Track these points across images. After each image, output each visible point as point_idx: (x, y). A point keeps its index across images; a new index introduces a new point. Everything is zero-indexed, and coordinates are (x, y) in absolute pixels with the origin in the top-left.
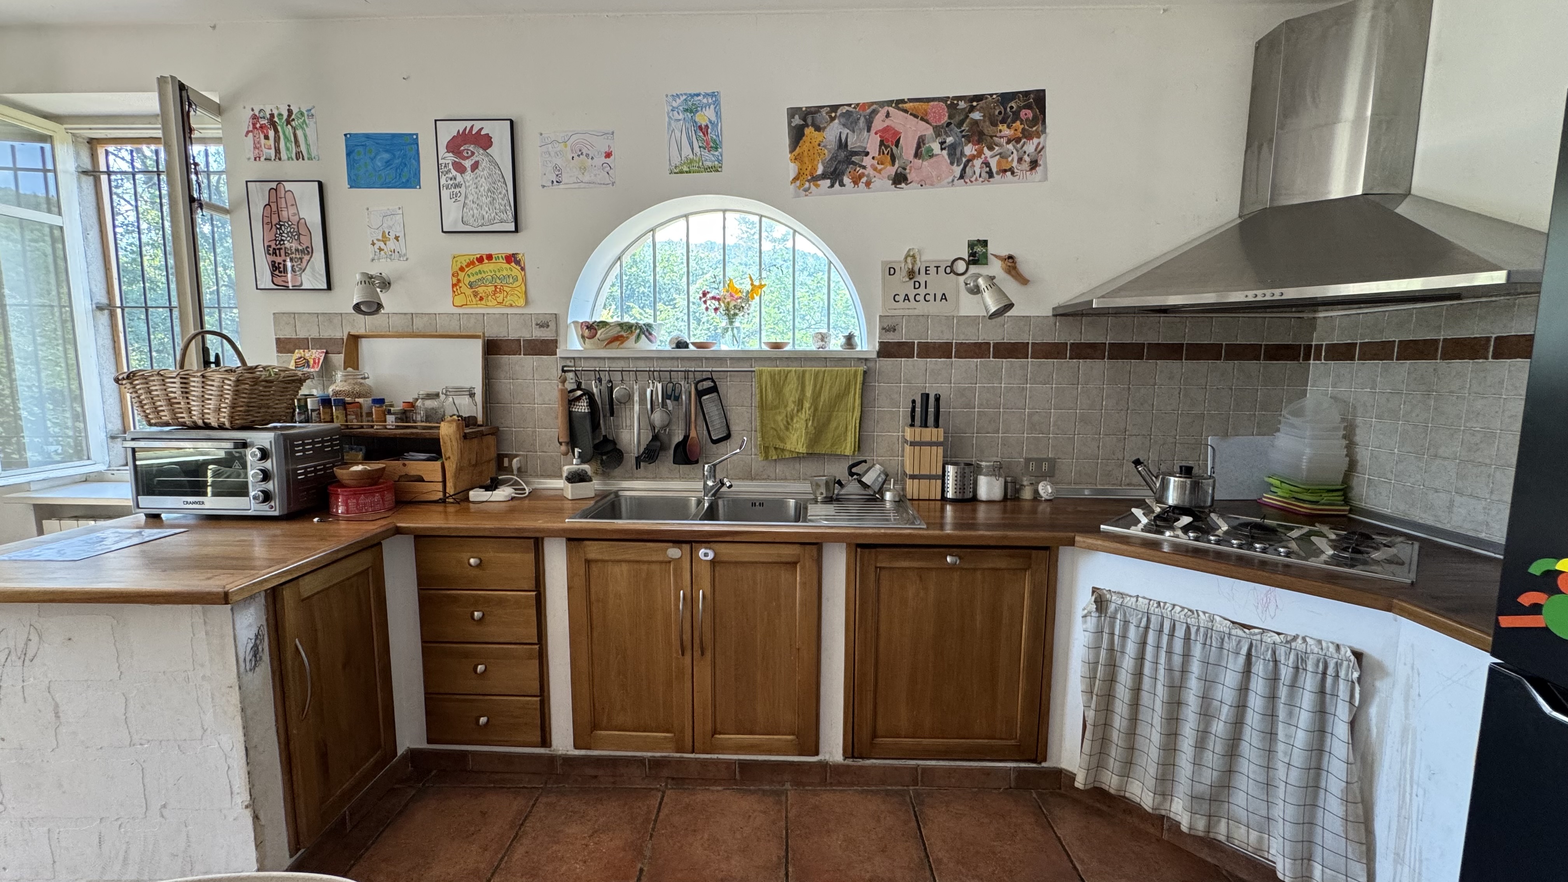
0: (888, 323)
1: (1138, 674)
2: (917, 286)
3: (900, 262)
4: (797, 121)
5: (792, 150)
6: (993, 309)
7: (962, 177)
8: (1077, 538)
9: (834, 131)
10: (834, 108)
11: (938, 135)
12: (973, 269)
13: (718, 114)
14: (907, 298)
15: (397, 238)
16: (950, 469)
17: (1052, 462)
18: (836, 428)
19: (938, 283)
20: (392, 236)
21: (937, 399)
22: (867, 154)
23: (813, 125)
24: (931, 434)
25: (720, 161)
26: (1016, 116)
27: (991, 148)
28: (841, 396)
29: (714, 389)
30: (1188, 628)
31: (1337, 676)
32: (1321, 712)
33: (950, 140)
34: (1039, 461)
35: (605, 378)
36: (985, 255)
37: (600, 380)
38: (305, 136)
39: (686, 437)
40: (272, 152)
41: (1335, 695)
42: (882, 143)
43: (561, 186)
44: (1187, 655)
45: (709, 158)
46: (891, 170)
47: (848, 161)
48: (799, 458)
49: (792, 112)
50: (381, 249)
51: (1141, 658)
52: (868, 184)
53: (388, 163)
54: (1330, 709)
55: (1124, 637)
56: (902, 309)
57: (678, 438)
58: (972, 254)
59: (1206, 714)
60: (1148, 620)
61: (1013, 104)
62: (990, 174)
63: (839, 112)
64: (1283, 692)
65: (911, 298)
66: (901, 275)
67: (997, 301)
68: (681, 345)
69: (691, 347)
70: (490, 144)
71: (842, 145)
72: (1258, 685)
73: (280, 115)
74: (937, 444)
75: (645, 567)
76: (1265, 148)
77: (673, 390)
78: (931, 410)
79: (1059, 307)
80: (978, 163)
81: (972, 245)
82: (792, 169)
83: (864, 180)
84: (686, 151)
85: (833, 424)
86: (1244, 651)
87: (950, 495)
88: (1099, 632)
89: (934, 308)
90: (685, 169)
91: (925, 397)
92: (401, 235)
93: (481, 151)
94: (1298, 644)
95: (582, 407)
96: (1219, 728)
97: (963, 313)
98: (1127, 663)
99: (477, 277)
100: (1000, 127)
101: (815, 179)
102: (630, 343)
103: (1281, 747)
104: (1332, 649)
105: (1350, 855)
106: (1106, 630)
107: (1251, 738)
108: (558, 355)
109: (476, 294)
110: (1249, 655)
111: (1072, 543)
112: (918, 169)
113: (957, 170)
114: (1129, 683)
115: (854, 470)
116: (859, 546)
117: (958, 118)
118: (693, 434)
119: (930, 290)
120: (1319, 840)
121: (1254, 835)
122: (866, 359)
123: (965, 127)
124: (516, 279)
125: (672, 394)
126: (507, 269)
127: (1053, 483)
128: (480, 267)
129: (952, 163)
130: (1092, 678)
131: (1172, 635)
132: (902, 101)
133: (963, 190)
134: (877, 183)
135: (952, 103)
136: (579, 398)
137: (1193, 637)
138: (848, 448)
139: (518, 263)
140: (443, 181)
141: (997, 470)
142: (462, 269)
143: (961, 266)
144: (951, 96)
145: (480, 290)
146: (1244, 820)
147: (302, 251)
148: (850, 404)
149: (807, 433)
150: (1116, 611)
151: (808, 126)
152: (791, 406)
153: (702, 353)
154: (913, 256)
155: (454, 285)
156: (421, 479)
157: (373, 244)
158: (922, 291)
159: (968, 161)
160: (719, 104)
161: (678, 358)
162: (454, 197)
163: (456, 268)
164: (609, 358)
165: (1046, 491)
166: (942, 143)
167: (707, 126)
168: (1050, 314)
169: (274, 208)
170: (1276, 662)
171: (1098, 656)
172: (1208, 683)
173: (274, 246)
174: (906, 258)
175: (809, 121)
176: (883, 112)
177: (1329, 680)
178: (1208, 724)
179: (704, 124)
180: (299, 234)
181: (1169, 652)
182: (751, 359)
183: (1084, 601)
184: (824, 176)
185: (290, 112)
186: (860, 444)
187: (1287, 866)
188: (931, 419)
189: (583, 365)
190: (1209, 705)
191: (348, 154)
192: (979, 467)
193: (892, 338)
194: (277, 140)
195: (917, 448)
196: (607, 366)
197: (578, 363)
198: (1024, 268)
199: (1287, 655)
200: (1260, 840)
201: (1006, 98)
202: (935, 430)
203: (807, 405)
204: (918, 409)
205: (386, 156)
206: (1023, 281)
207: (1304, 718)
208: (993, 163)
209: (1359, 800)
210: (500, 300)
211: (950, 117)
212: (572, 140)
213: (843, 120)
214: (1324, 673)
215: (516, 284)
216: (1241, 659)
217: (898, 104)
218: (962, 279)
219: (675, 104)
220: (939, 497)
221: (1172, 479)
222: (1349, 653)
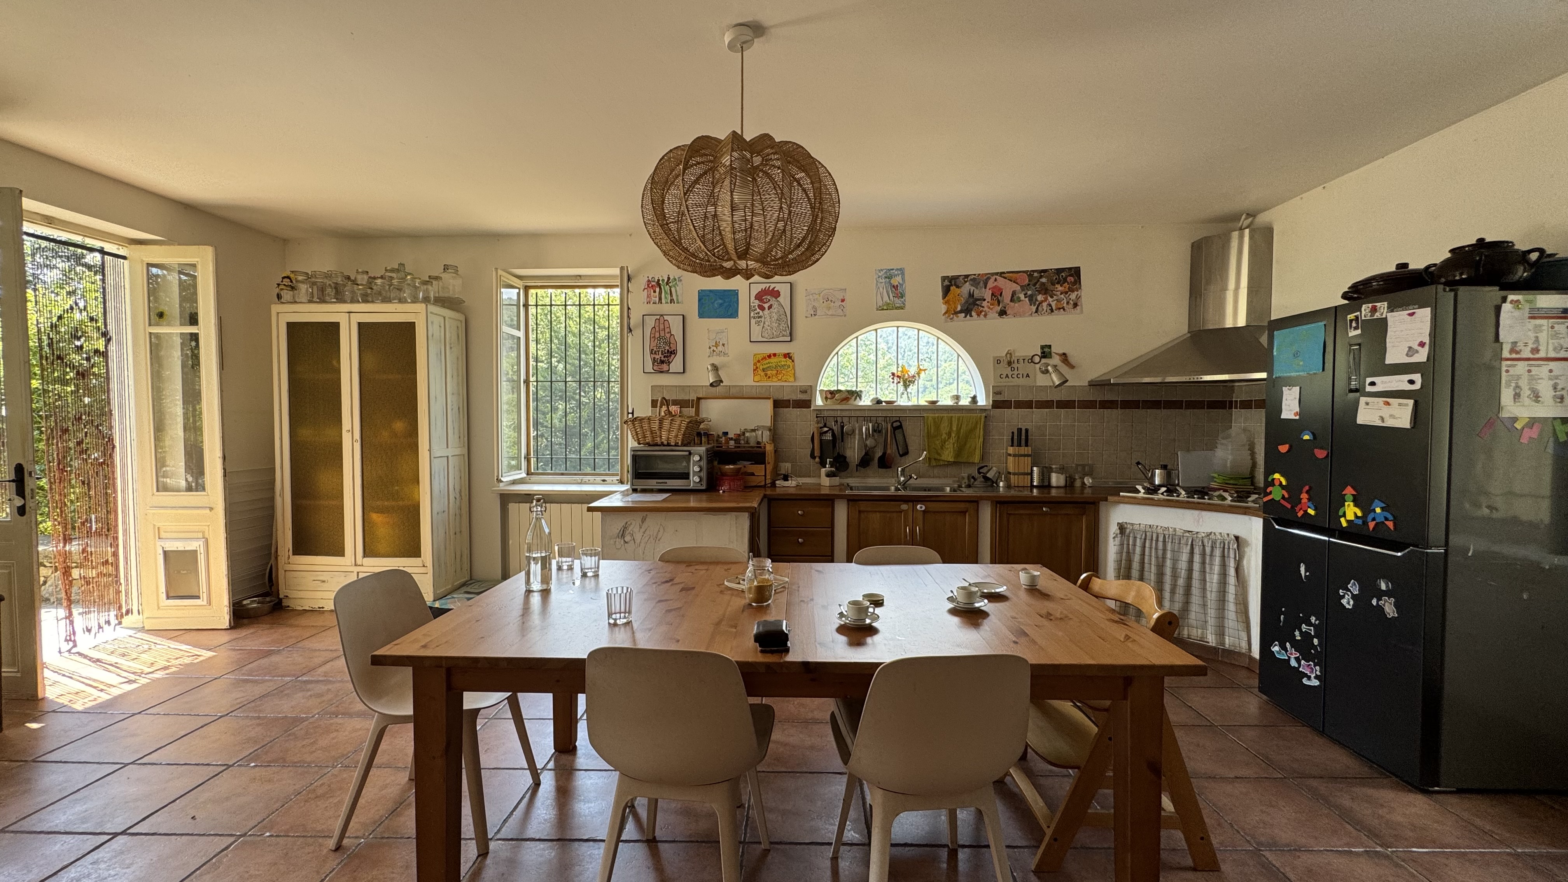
0: (998, 389)
1: (1142, 563)
2: (1013, 369)
3: (1003, 357)
4: (947, 283)
5: (944, 298)
6: (1057, 383)
7: (1036, 312)
8: (1109, 498)
9: (967, 288)
10: (967, 276)
11: (1023, 290)
12: (1044, 361)
13: (903, 279)
14: (1007, 376)
15: (723, 345)
16: (1035, 469)
17: (1091, 467)
18: (970, 447)
19: (1024, 368)
20: (721, 343)
21: (1027, 430)
22: (985, 300)
23: (955, 285)
24: (1024, 450)
25: (904, 304)
26: (1065, 280)
27: (1052, 297)
28: (972, 430)
29: (900, 427)
30: (1164, 536)
31: (1229, 548)
32: (1224, 566)
33: (1029, 293)
34: (1083, 466)
35: (839, 420)
36: (1050, 353)
37: (837, 421)
38: (676, 291)
39: (884, 454)
40: (657, 299)
41: (1229, 557)
42: (992, 294)
43: (816, 317)
44: (1165, 550)
45: (898, 302)
46: (999, 309)
47: (974, 304)
48: (949, 464)
49: (944, 279)
50: (714, 351)
51: (1143, 554)
52: (985, 316)
53: (721, 305)
54: (1227, 563)
55: (1134, 545)
56: (1004, 382)
57: (879, 454)
58: (1043, 353)
59: (1175, 576)
60: (1146, 535)
61: (1063, 274)
62: (1052, 311)
63: (969, 278)
64: (1208, 558)
65: (1010, 376)
66: (1004, 364)
67: (1059, 379)
68: (879, 402)
69: (884, 404)
70: (779, 295)
71: (971, 295)
72: (1197, 558)
73: (663, 280)
74: (1028, 456)
75: (888, 515)
76: (1198, 300)
77: (878, 427)
78: (1023, 437)
79: (1092, 381)
80: (1045, 304)
81: (1042, 347)
82: (944, 308)
83: (983, 313)
84: (886, 298)
85: (968, 446)
86: (1190, 543)
87: (1035, 484)
88: (1122, 545)
89: (1022, 381)
90: (885, 308)
91: (1020, 430)
92: (726, 343)
93: (774, 299)
94: (1212, 536)
95: (829, 437)
96: (1181, 582)
97: (1038, 384)
98: (1137, 558)
99: (767, 366)
100: (1057, 286)
101: (956, 313)
102: (851, 401)
103: (1208, 584)
104: (1226, 536)
105: (1240, 629)
106: (1125, 542)
107: (1196, 583)
108: (812, 408)
109: (766, 375)
110: (1192, 545)
111: (1106, 500)
112: (1013, 308)
113: (1034, 308)
114: (1138, 568)
115: (981, 471)
116: (997, 502)
117: (1034, 281)
118: (889, 451)
119: (1020, 372)
120: (1226, 625)
121: (1200, 631)
122: (985, 410)
123: (1037, 286)
124: (789, 366)
125: (877, 430)
126: (783, 361)
127: (1093, 479)
128: (769, 360)
129: (1031, 305)
130: (1119, 569)
131: (1157, 540)
132: (1004, 273)
133: (1037, 319)
134: (990, 315)
135: (1030, 274)
136: (826, 432)
137: (1167, 540)
138: (976, 459)
139: (790, 358)
140: (752, 315)
141: (1061, 470)
142: (759, 361)
143: (1037, 359)
144: (1030, 269)
145: (769, 372)
146: (1195, 625)
147: (671, 352)
148: (977, 434)
149: (954, 450)
150: (1130, 533)
151: (952, 285)
152: (944, 436)
153: (890, 406)
154: (1011, 354)
155: (754, 370)
156: (753, 474)
157: (710, 348)
158: (1016, 372)
159: (1040, 304)
160: (904, 274)
161: (879, 410)
162: (758, 323)
163: (755, 361)
164: (840, 410)
165: (1089, 482)
166: (1025, 294)
167: (897, 286)
168: (1087, 384)
169: (657, 329)
170: (1204, 546)
171: (1121, 556)
172: (1175, 561)
173: (655, 349)
174: (1006, 355)
175: (953, 283)
176: (993, 278)
177: (1226, 550)
178: (1176, 581)
179: (895, 284)
180: (670, 343)
181: (1156, 549)
182: (920, 410)
183: (1113, 529)
184: (961, 312)
185: (669, 278)
186: (983, 458)
187: (1213, 638)
188: (1023, 442)
189: (826, 414)
190: (1176, 572)
191: (699, 300)
192: (1051, 468)
193: (999, 398)
194: (660, 293)
195: (1017, 458)
196: (839, 413)
197: (823, 413)
198: (1072, 360)
199: (1208, 543)
200: (1202, 633)
201: (1059, 271)
202: (1026, 448)
203: (953, 435)
204: (1015, 437)
205: (720, 301)
206: (1072, 367)
207: (1217, 569)
208: (1053, 304)
209: (1242, 602)
210: (780, 378)
211: (1029, 281)
212: (825, 292)
213: (971, 282)
214: (1224, 548)
215: (789, 369)
216: (1189, 547)
217: (1001, 274)
218: (1038, 366)
219: (880, 274)
220: (1029, 485)
221: (1157, 471)
222: (1233, 537)
